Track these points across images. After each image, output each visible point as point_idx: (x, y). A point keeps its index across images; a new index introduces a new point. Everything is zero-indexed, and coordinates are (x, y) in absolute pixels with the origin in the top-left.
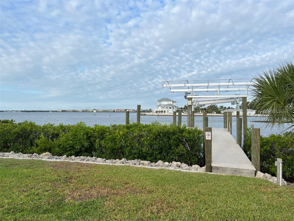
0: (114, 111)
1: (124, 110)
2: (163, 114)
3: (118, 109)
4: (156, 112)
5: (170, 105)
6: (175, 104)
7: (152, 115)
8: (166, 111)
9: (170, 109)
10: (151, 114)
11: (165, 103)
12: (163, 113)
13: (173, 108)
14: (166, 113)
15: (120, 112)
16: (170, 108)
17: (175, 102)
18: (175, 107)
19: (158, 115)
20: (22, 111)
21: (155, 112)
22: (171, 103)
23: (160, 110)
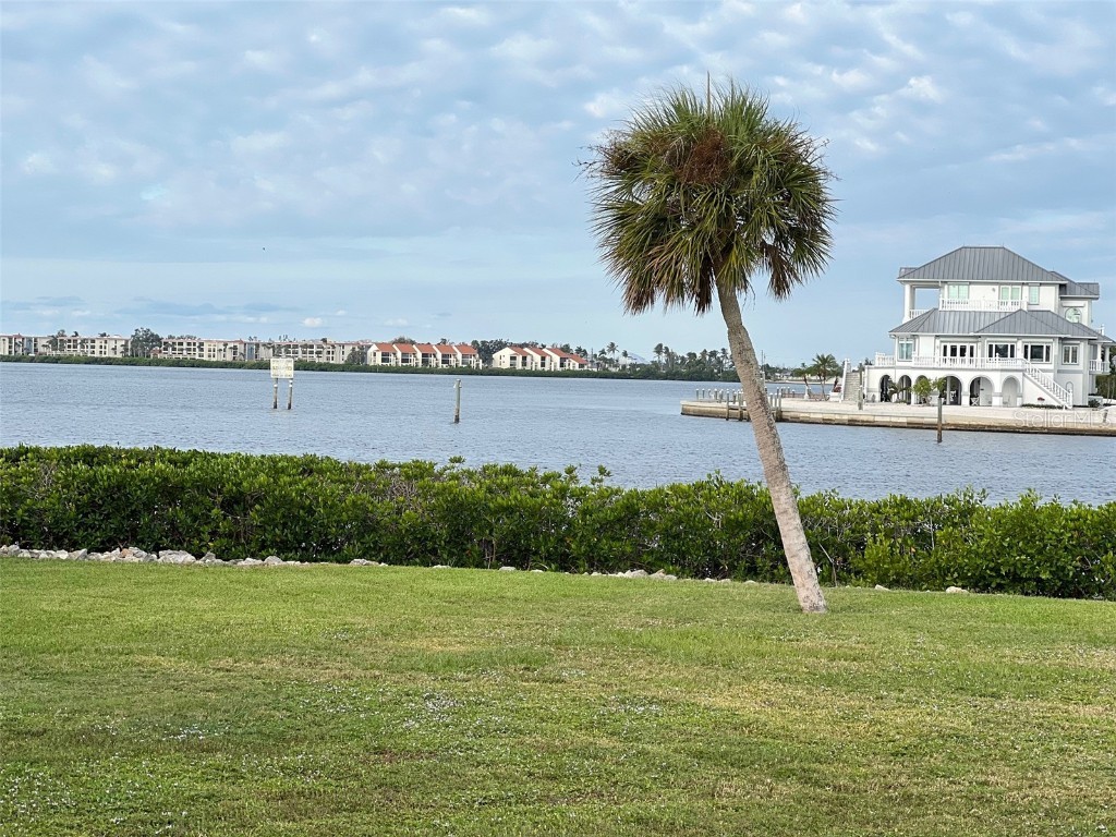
0: (357, 362)
1: (462, 347)
2: (963, 412)
3: (401, 342)
4: (887, 390)
5: (1035, 316)
6: (1084, 313)
7: (852, 423)
8: (997, 380)
9: (1031, 365)
11: (983, 298)
12: (965, 399)
13: (1069, 356)
14: (997, 401)
15: (426, 369)
16: (1036, 353)
17: (1091, 292)
18: (1083, 349)
19: (939, 428)
21: (875, 385)
22: (1048, 298)
23: (934, 376)
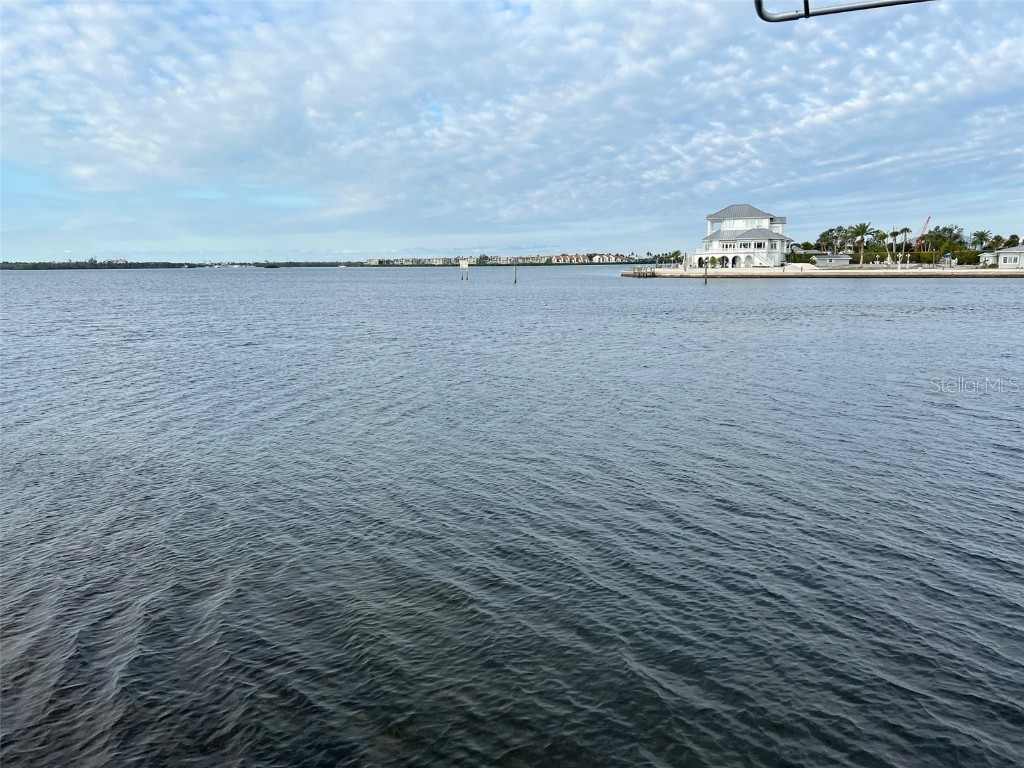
0: (549, 263)
1: (583, 256)
2: (729, 270)
3: (563, 255)
4: (701, 263)
5: (759, 231)
6: (778, 229)
7: (681, 277)
8: (743, 257)
9: (757, 250)
10: (680, 270)
11: (740, 225)
12: (730, 265)
13: (773, 246)
14: (743, 265)
15: (571, 264)
16: (759, 246)
17: (783, 221)
18: (778, 243)
19: (706, 277)
21: (696, 261)
22: (765, 223)
23: (717, 257)
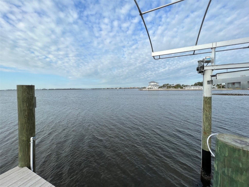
0: (129, 88)
2: (152, 89)
4: (148, 88)
6: (158, 84)
8: (153, 88)
9: (155, 87)
10: (145, 89)
11: (153, 84)
13: (157, 86)
17: (158, 83)
19: (149, 90)
20: (92, 89)
22: (156, 83)
23: (150, 88)
